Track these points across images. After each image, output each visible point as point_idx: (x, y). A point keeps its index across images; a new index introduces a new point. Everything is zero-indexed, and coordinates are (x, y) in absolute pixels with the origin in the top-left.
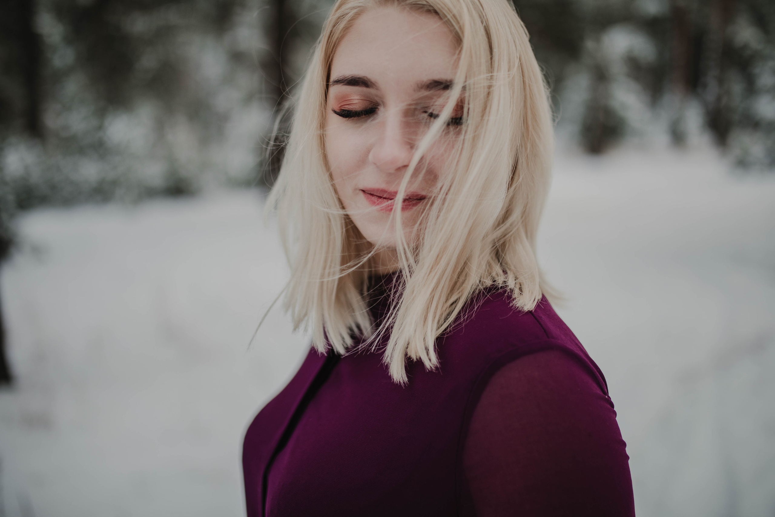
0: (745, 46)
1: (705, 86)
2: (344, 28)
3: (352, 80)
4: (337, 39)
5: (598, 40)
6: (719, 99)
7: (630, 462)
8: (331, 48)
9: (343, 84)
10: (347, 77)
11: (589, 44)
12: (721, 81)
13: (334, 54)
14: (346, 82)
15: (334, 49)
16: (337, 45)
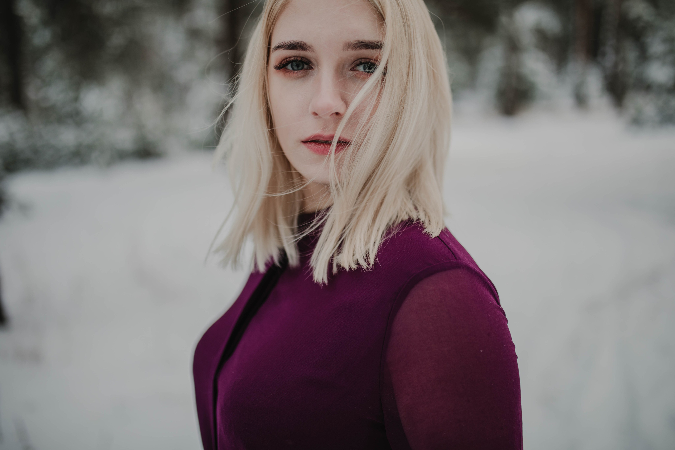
0: (639, 19)
1: (604, 55)
2: (282, 4)
3: (291, 45)
4: (276, 14)
5: (510, 16)
6: (616, 65)
7: (518, 360)
8: (271, 21)
9: (283, 48)
10: (287, 43)
11: (503, 19)
12: (617, 50)
13: (274, 26)
14: (286, 47)
15: (274, 22)
16: (276, 19)
